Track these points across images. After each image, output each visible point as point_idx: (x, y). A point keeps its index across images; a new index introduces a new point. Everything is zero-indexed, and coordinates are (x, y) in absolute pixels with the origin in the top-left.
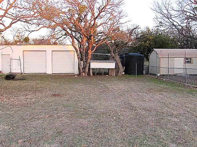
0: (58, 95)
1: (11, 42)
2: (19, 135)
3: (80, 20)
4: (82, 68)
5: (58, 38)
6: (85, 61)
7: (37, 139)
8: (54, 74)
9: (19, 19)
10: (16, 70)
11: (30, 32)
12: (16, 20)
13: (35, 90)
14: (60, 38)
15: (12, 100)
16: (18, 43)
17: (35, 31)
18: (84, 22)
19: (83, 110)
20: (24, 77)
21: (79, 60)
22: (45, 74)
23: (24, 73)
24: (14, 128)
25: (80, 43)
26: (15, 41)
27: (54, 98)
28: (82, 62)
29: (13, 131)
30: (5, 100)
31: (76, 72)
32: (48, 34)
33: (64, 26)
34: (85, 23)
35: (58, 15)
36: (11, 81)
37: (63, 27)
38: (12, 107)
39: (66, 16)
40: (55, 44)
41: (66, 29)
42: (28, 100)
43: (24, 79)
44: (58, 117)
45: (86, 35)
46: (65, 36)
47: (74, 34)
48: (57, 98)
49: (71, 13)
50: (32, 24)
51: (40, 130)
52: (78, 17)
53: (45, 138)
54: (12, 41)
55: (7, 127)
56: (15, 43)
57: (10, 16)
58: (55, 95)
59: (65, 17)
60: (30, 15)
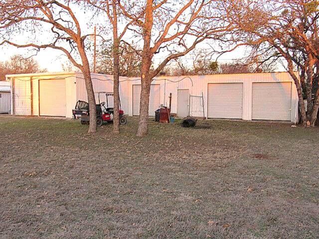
0: (265, 157)
1: (189, 71)
2: (208, 213)
3: (304, 27)
4: (306, 112)
5: (263, 62)
6: (312, 100)
7: (236, 223)
8: (255, 121)
9: (206, 36)
10: (196, 112)
11: (219, 54)
12: (202, 38)
13: (226, 146)
14: (266, 60)
15: (194, 157)
16: (200, 72)
17: (227, 51)
18: (312, 30)
19: (311, 186)
20: (208, 124)
21: (299, 97)
22: (240, 120)
23: (208, 118)
24: (201, 200)
25: (303, 68)
26: (196, 69)
27: (258, 162)
28: (306, 102)
29: (199, 205)
30: (184, 157)
31: (295, 118)
32: (248, 55)
33: (275, 41)
34: (312, 33)
35: (265, 24)
36: (190, 129)
37: (273, 41)
38: (195, 169)
39: (278, 23)
40: (258, 71)
41: (278, 45)
42: (218, 161)
43: (209, 128)
44: (268, 194)
45: (316, 54)
46: (276, 58)
47: (291, 53)
48: (263, 161)
49: (287, 17)
50: (226, 42)
51: (240, 210)
52: (301, 22)
53: (248, 224)
54: (192, 69)
55: (190, 198)
56: (196, 72)
57: (192, 31)
58: (259, 156)
59: (276, 26)
60: (223, 27)
